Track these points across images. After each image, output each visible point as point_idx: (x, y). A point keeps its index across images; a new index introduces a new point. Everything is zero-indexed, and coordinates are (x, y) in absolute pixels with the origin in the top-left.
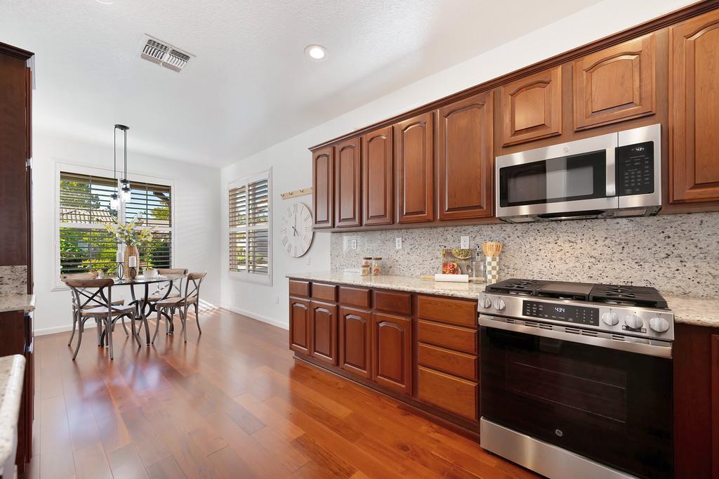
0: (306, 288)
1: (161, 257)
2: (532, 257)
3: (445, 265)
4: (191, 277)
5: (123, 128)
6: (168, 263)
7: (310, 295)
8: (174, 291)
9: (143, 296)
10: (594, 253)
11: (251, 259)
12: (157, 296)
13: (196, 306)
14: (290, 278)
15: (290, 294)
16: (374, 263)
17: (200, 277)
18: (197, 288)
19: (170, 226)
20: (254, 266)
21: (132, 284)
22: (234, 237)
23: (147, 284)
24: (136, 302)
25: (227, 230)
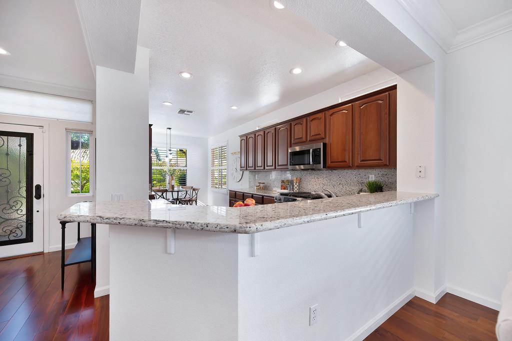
0: (234, 194)
1: (183, 181)
2: (308, 184)
3: (282, 186)
4: (194, 190)
5: (170, 129)
6: (185, 184)
7: (236, 198)
8: (188, 196)
9: (177, 197)
10: (324, 183)
11: (220, 182)
12: (181, 197)
13: (196, 202)
14: (230, 191)
15: (230, 197)
16: (262, 185)
17: (198, 190)
18: (197, 194)
19: (186, 166)
20: (222, 186)
21: (172, 192)
22: (213, 171)
23: (178, 192)
24: (174, 199)
25: (210, 168)
